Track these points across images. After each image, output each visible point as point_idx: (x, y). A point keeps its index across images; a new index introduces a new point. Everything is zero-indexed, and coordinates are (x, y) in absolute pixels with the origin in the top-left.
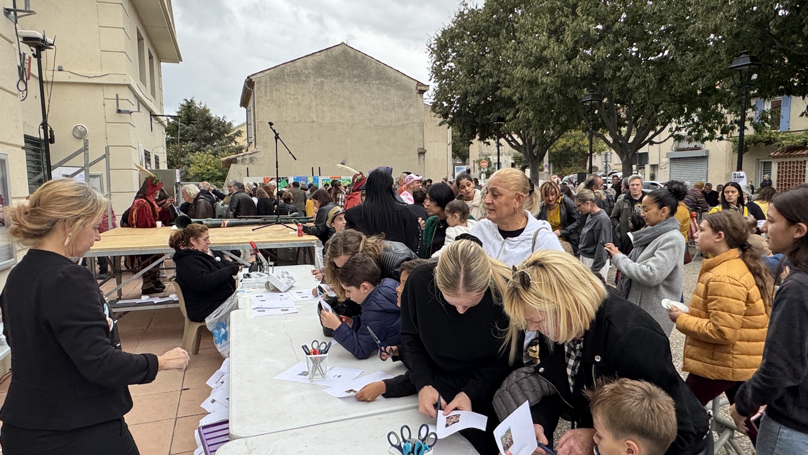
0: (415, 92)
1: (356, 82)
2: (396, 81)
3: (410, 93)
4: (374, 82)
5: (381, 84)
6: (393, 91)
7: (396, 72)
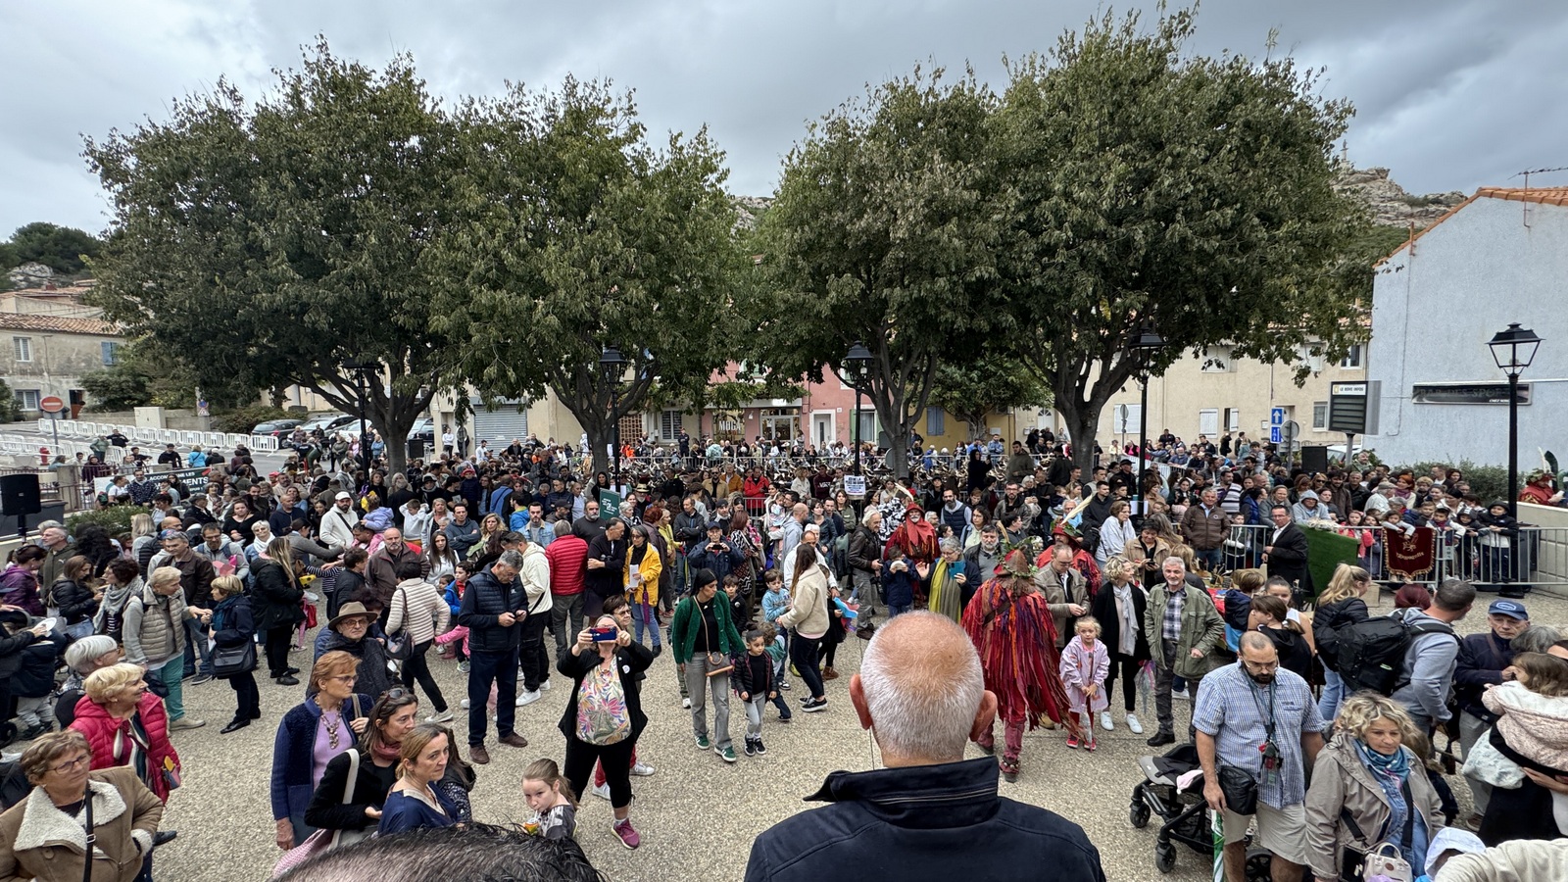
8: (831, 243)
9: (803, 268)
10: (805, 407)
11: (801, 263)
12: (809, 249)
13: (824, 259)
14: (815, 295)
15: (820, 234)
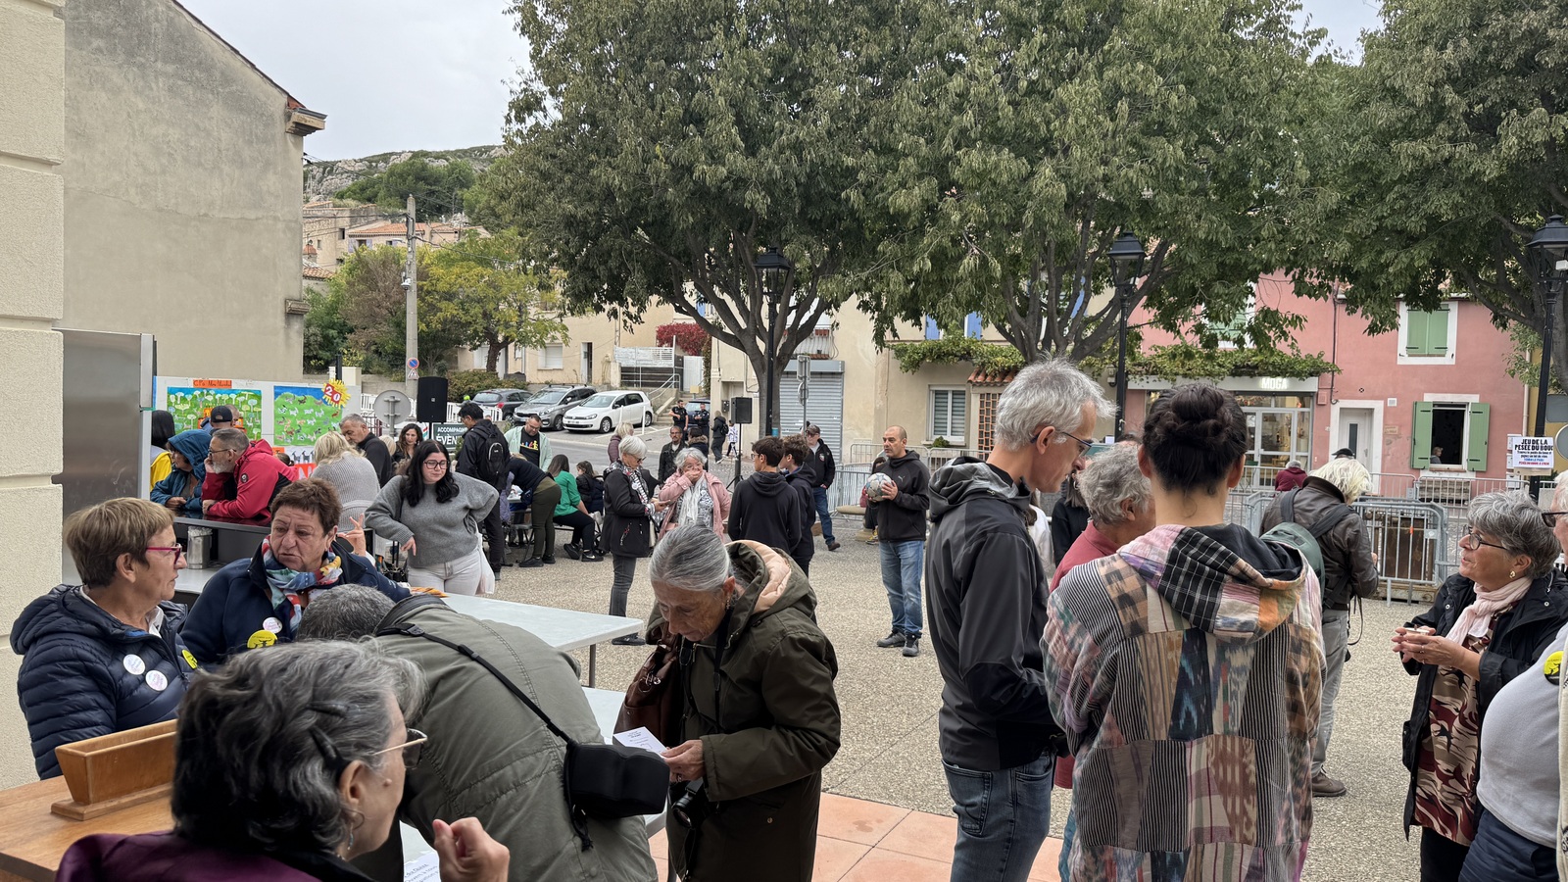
0: (280, 127)
1: (99, 50)
2: (227, 80)
3: (266, 125)
4: (159, 65)
5: (184, 79)
6: (217, 110)
7: (229, 54)
8: (1509, 63)
9: (1453, 106)
10: (1324, 396)
11: (1450, 96)
12: (1466, 78)
13: (1494, 88)
14: (1473, 146)
15: (1486, 51)
